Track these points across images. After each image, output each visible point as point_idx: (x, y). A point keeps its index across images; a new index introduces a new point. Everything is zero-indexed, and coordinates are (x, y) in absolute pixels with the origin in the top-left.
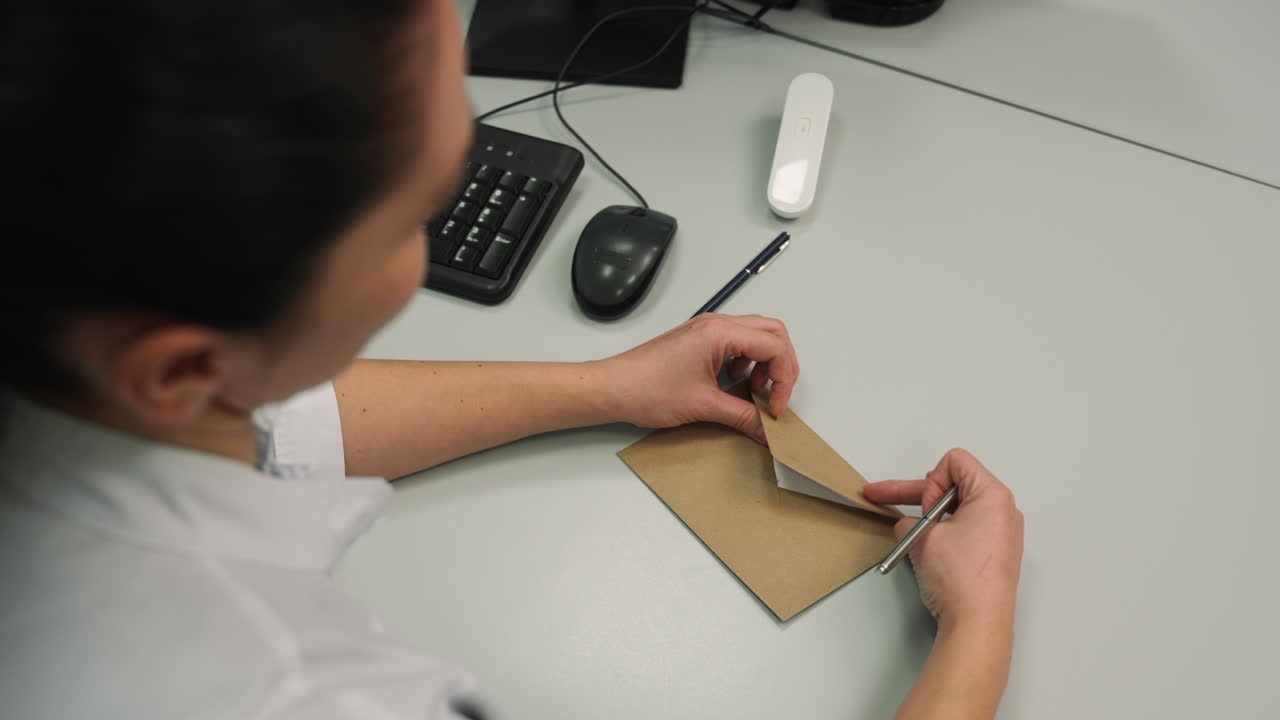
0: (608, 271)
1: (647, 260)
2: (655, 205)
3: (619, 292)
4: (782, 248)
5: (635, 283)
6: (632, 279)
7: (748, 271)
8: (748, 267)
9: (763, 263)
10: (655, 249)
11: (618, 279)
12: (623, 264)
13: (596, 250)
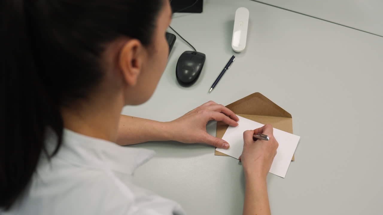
0: (186, 72)
1: (198, 68)
2: (198, 50)
3: (190, 78)
4: (233, 60)
5: (195, 75)
6: (194, 74)
7: (226, 69)
8: (225, 68)
9: (229, 66)
10: (200, 64)
11: (190, 74)
12: (191, 69)
13: (183, 66)
